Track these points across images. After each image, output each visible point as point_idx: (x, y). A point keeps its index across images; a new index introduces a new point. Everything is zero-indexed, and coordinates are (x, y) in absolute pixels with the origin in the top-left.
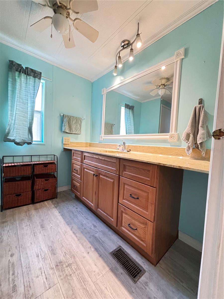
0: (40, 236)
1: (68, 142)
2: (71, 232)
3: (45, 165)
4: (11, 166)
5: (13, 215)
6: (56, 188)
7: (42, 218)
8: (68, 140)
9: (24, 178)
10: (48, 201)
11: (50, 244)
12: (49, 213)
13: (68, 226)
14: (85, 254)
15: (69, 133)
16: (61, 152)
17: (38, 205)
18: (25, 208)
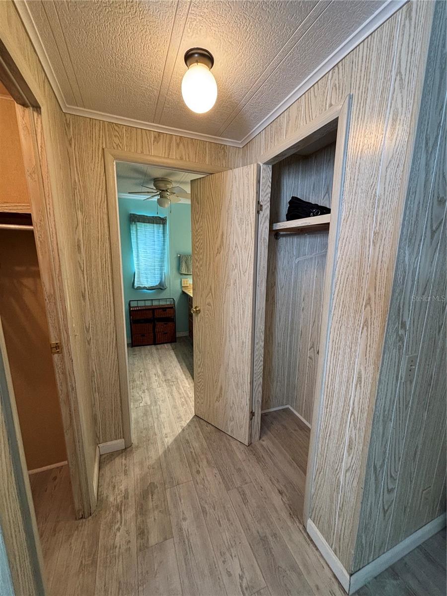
0: (158, 366)
1: (187, 284)
2: (180, 367)
3: (164, 309)
4: (137, 310)
5: (140, 351)
6: (175, 333)
7: (161, 355)
8: (187, 281)
9: (147, 321)
10: (168, 344)
11: (163, 371)
12: (167, 352)
13: (178, 363)
14: (185, 380)
15: (187, 275)
16: (180, 296)
17: (159, 346)
18: (148, 347)
